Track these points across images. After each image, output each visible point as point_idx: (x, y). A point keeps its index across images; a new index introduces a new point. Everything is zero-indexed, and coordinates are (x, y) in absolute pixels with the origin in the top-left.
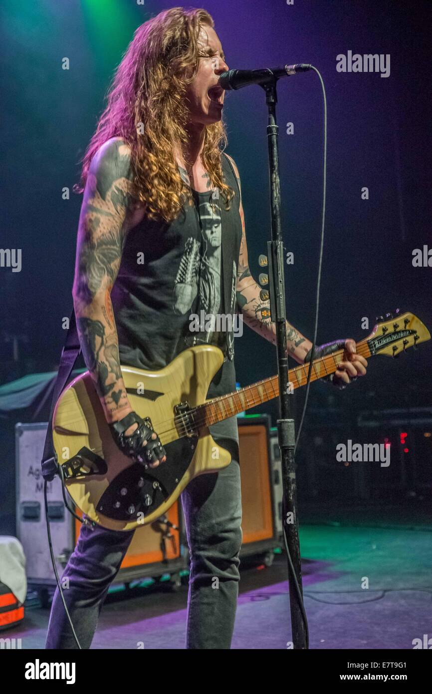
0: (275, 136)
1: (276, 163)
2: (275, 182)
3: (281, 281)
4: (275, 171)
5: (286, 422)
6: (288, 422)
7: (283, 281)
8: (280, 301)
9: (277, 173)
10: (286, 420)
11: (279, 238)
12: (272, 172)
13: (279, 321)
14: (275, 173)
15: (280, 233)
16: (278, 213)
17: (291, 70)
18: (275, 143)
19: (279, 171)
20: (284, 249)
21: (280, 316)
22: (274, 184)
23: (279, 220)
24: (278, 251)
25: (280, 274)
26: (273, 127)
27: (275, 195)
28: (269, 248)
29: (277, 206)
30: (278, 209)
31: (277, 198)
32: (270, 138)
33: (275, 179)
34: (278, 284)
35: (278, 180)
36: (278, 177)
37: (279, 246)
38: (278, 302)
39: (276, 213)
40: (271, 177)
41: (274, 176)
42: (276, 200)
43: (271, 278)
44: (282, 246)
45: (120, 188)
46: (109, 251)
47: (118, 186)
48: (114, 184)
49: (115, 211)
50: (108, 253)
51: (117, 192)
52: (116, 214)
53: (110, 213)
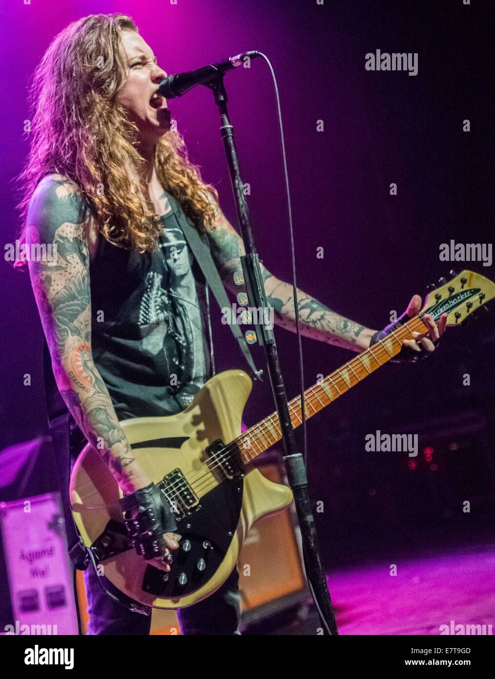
0: (230, 138)
1: (236, 168)
2: (239, 188)
3: (262, 299)
4: (236, 176)
5: (293, 458)
6: (296, 458)
9: (239, 179)
10: (293, 456)
11: (253, 251)
12: (234, 179)
13: (267, 343)
14: (238, 179)
15: (253, 244)
16: (248, 223)
17: (236, 60)
18: (232, 145)
19: (241, 175)
20: (260, 261)
22: (238, 191)
23: (250, 230)
24: (254, 264)
25: (260, 290)
26: (227, 127)
27: (241, 203)
29: (245, 214)
30: (247, 218)
31: (244, 206)
32: (226, 139)
33: (238, 184)
34: (260, 302)
35: (241, 186)
36: (241, 183)
37: (254, 260)
39: (245, 222)
40: (234, 184)
41: (237, 182)
42: (243, 209)
43: (251, 297)
44: (257, 259)
45: (64, 235)
46: (69, 308)
47: (61, 233)
48: (57, 233)
49: (65, 263)
50: (68, 310)
51: (61, 241)
52: (67, 265)
53: (60, 267)
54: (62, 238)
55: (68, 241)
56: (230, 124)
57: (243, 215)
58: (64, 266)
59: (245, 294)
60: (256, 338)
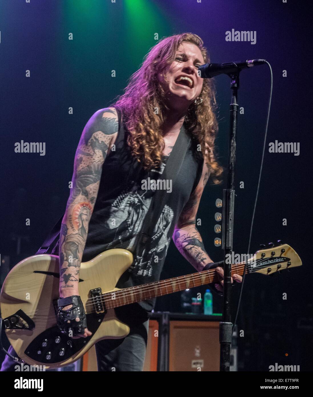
0: (235, 112)
1: (234, 132)
2: (233, 146)
3: (231, 219)
4: (233, 138)
5: (226, 324)
6: (228, 324)
7: (233, 219)
8: (229, 234)
9: (234, 140)
10: (226, 323)
11: (232, 188)
12: (231, 139)
13: (227, 249)
14: (233, 139)
15: (233, 184)
16: (233, 169)
17: (251, 63)
18: (235, 117)
19: (236, 138)
20: (235, 196)
21: (228, 245)
22: (232, 147)
23: (233, 174)
24: (231, 197)
25: (230, 214)
26: (235, 105)
27: (232, 155)
28: (224, 195)
29: (233, 163)
30: (233, 166)
31: (233, 158)
32: (232, 112)
33: (233, 143)
34: (229, 221)
35: (235, 145)
36: (235, 142)
37: (231, 193)
38: (227, 234)
39: (231, 168)
40: (230, 142)
41: (233, 141)
42: (232, 159)
43: (224, 217)
44: (234, 193)
45: (97, 138)
46: (85, 178)
47: (95, 136)
48: (93, 135)
49: (93, 153)
50: (85, 179)
51: (95, 140)
52: (93, 154)
53: (89, 154)
54: (95, 138)
55: (98, 142)
56: (237, 104)
57: (232, 163)
58: (92, 154)
59: (221, 214)
60: (220, 243)
